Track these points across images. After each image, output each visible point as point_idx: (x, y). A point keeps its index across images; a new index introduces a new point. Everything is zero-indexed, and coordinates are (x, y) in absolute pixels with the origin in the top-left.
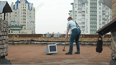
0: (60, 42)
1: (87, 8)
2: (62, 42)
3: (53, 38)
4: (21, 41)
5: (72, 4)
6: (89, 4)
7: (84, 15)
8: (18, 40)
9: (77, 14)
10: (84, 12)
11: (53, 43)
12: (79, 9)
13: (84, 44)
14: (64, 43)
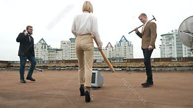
0: (103, 67)
1: (174, 42)
2: (105, 67)
3: (96, 64)
4: (67, 67)
5: (161, 40)
6: (175, 39)
7: (171, 48)
8: (64, 66)
9: (165, 47)
10: (171, 45)
11: (96, 69)
12: (166, 43)
13: (129, 70)
14: (107, 69)
